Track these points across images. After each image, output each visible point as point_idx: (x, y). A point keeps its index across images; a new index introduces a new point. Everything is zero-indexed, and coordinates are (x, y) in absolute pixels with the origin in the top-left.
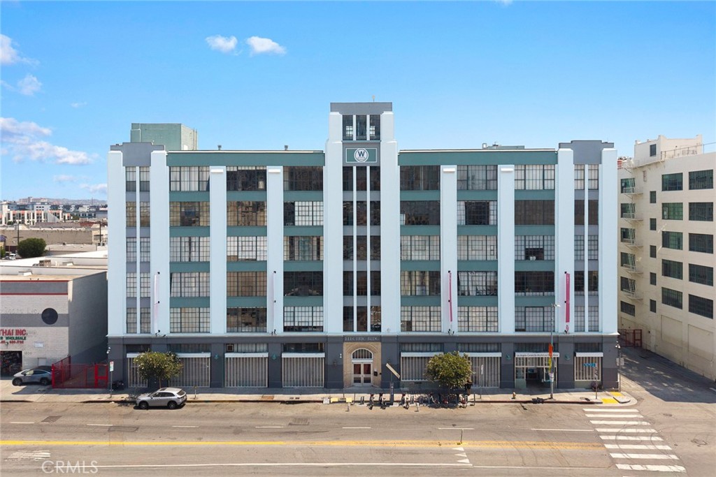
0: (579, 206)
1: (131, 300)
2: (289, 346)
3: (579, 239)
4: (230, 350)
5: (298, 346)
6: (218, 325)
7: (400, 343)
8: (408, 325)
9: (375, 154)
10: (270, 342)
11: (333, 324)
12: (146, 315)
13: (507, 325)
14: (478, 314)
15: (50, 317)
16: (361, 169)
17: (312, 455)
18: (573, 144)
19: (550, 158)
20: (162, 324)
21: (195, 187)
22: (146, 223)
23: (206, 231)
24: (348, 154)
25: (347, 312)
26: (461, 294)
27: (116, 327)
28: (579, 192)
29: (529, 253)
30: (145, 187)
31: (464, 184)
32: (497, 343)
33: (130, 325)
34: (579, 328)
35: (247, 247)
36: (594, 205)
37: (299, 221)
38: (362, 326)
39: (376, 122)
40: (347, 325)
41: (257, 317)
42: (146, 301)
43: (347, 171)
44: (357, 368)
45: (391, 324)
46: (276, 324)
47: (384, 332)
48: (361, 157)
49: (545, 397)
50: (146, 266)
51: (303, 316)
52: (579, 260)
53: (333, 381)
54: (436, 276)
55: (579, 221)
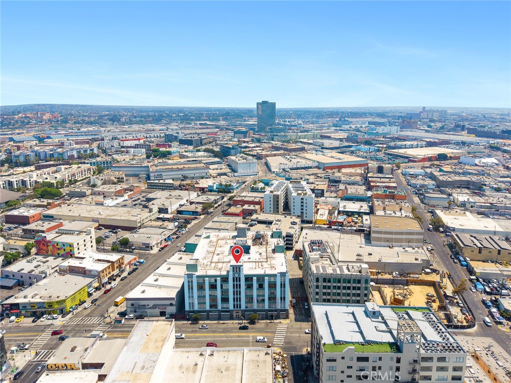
0: (281, 284)
1: (190, 303)
2: (222, 311)
3: (281, 291)
4: (210, 312)
5: (224, 312)
6: (208, 308)
7: (245, 311)
8: (246, 307)
9: (239, 275)
10: (219, 311)
11: (231, 308)
12: (193, 306)
13: (267, 307)
14: (261, 305)
15: (171, 305)
16: (237, 278)
17: (227, 337)
18: (280, 273)
19: (275, 276)
20: (196, 308)
21: (202, 281)
22: (192, 289)
23: (205, 290)
24: (234, 275)
25: (234, 305)
26: (257, 300)
27: (187, 308)
28: (281, 282)
29: (271, 293)
30: (192, 282)
31: (258, 280)
32: (265, 311)
33: (190, 307)
34: (281, 307)
35: (213, 293)
36: (284, 284)
37: (224, 288)
38: (237, 308)
39: (239, 268)
40: (234, 308)
41: (216, 306)
42: (193, 303)
43: (234, 278)
44: (236, 315)
45: (243, 307)
46: (219, 308)
47: (242, 309)
48: (237, 275)
49: (272, 321)
50: (193, 297)
51: (225, 305)
52: (281, 294)
53: (231, 318)
54: (252, 298)
55: (281, 287)
